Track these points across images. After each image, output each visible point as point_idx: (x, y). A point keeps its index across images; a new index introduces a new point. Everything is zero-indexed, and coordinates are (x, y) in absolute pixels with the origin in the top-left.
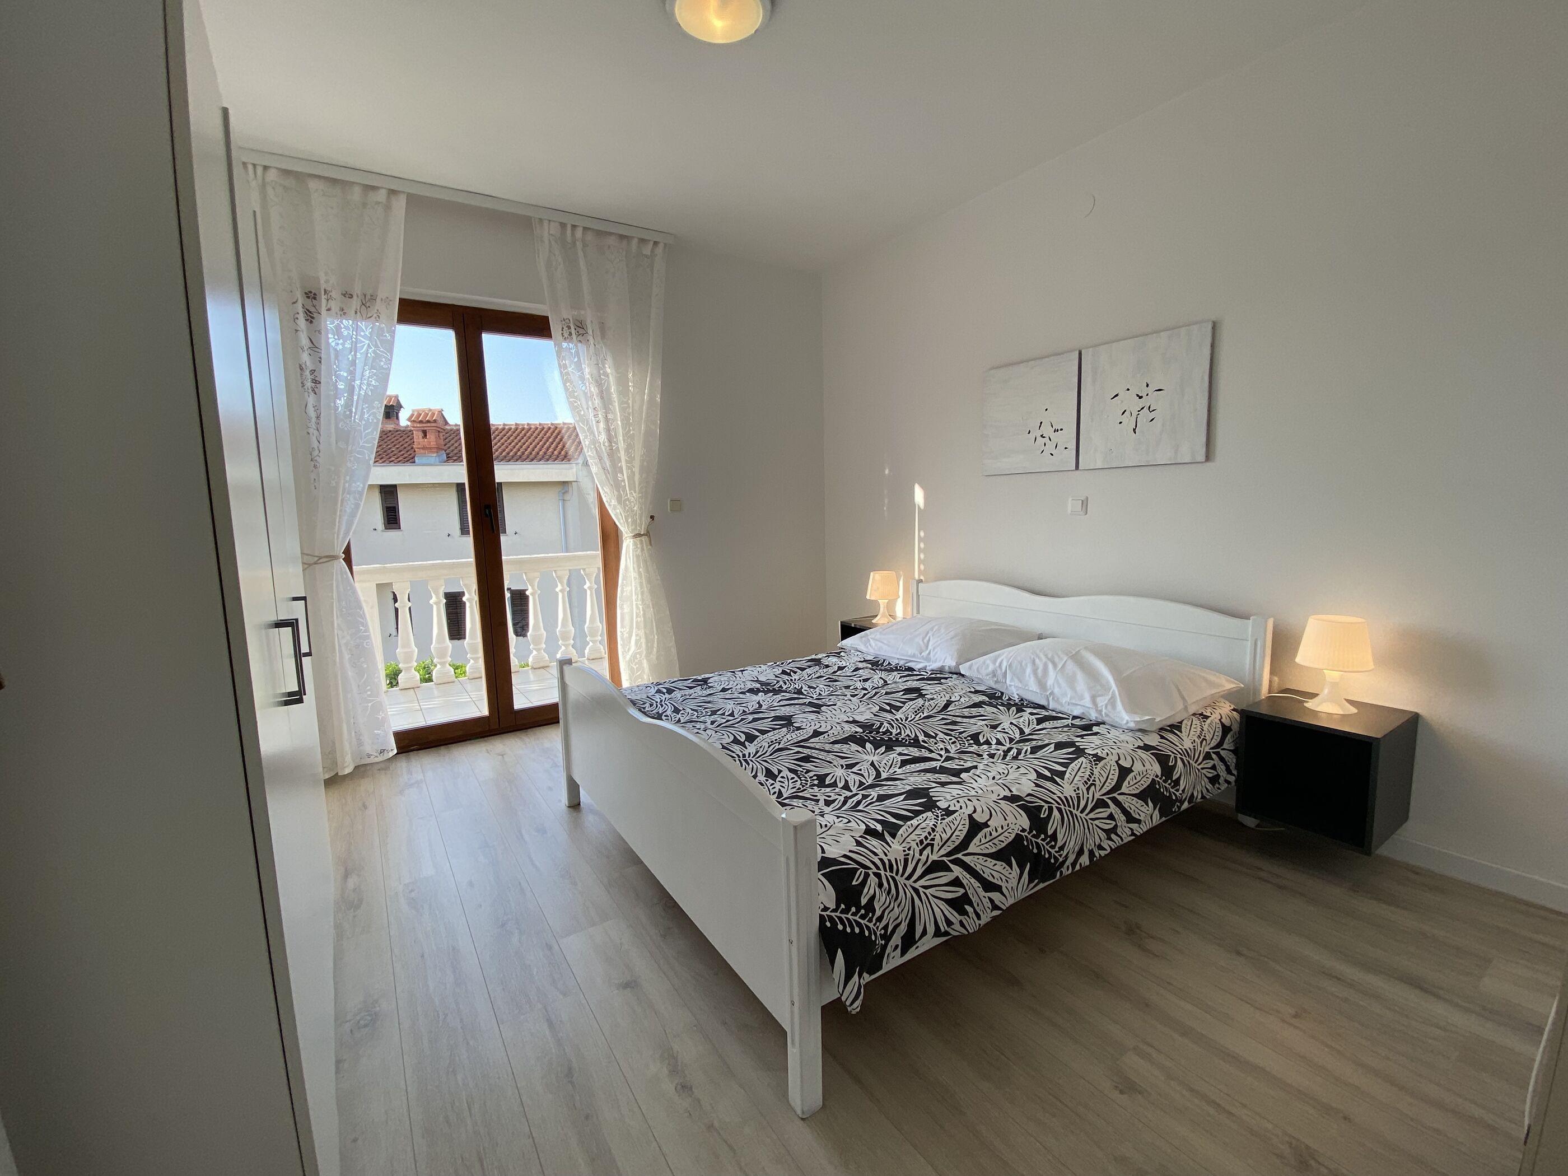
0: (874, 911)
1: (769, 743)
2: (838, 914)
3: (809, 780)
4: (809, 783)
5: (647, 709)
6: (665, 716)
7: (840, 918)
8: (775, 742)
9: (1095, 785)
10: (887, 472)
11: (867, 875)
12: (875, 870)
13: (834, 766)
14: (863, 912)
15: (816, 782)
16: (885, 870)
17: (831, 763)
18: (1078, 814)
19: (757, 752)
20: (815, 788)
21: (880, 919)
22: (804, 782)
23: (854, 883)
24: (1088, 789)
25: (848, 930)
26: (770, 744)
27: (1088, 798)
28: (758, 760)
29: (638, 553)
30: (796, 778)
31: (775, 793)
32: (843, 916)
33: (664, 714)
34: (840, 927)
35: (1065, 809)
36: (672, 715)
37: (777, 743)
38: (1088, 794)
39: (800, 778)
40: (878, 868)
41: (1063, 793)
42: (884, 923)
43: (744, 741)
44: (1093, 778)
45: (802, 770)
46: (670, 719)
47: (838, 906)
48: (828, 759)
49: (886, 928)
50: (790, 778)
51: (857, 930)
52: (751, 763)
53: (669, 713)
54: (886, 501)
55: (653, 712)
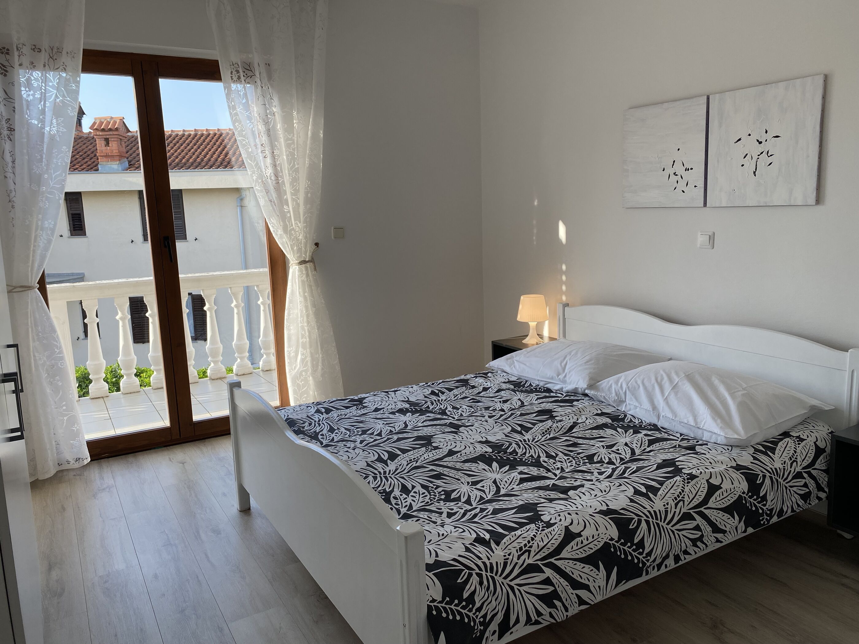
0: (474, 603)
1: (407, 462)
2: (443, 605)
3: (437, 494)
4: (436, 498)
5: (306, 428)
6: (321, 435)
7: (444, 608)
8: (413, 460)
9: (684, 501)
10: (536, 203)
11: (470, 575)
12: (478, 571)
13: (462, 482)
14: (464, 603)
15: (443, 497)
16: (487, 571)
17: (459, 480)
18: (665, 525)
19: (396, 470)
20: (442, 502)
21: (479, 609)
22: (433, 496)
23: (459, 581)
24: (676, 505)
25: (451, 617)
26: (409, 462)
27: (675, 512)
28: (396, 476)
29: (303, 279)
30: (427, 493)
31: (406, 506)
32: (447, 606)
33: (321, 433)
34: (444, 615)
35: (653, 521)
36: (327, 435)
37: (415, 461)
38: (676, 508)
39: (430, 493)
40: (480, 569)
41: (653, 508)
42: (483, 612)
43: (387, 459)
44: (682, 496)
45: (432, 486)
46: (325, 438)
47: (444, 598)
48: (457, 477)
49: (485, 616)
50: (421, 493)
51: (458, 618)
52: (390, 479)
53: (325, 432)
54: (535, 231)
55: (311, 431)
